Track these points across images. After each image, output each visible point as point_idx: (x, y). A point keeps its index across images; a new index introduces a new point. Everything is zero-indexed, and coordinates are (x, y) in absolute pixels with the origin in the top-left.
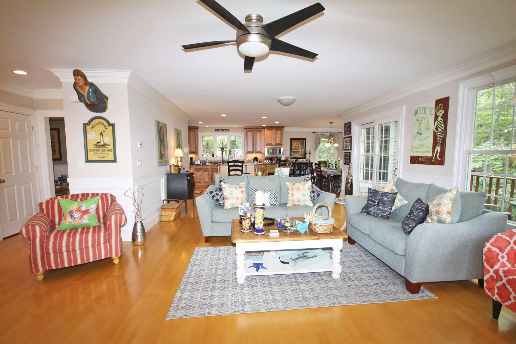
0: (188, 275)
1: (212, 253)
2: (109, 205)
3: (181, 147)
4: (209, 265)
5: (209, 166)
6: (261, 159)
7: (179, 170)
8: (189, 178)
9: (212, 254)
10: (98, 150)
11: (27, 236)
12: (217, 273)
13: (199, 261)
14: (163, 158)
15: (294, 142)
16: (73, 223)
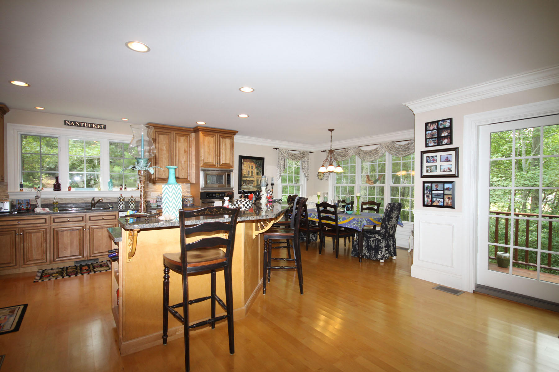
5: (47, 217)
15: (245, 163)
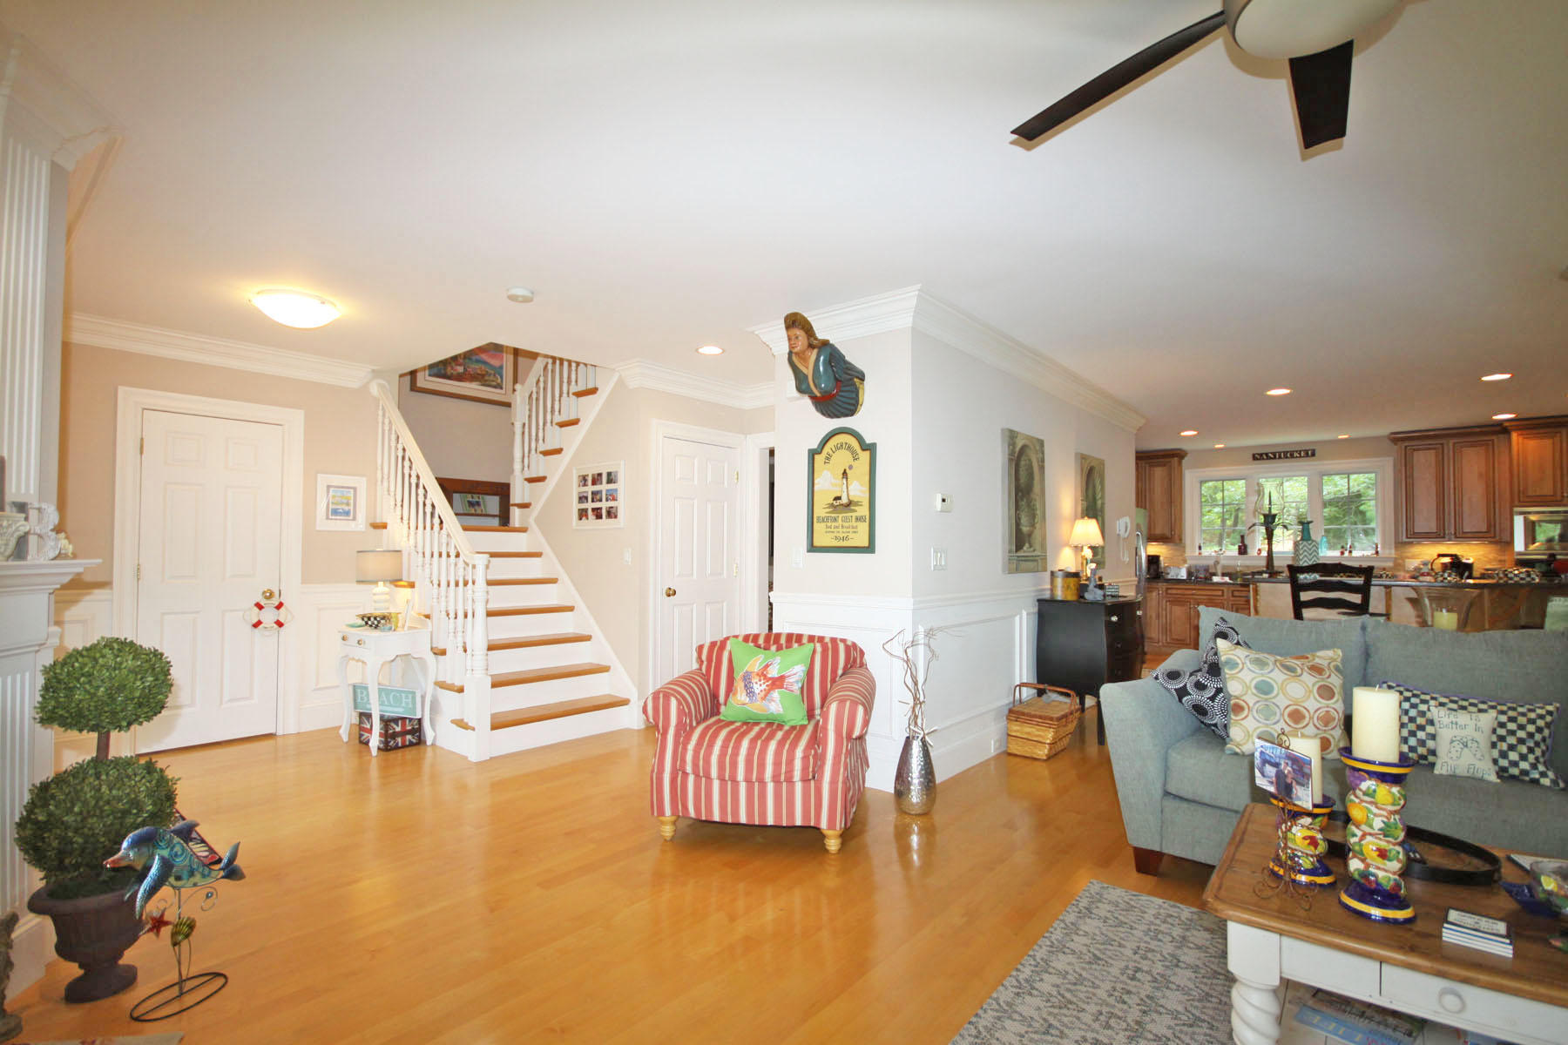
0: (1027, 981)
1: (1153, 927)
2: (840, 672)
3: (1100, 513)
4: (1122, 974)
5: (1225, 588)
6: (1488, 567)
7: (1082, 589)
8: (1114, 619)
9: (1149, 930)
10: (835, 520)
11: (654, 720)
12: (1149, 1027)
13: (1085, 940)
14: (1025, 548)
16: (748, 707)
